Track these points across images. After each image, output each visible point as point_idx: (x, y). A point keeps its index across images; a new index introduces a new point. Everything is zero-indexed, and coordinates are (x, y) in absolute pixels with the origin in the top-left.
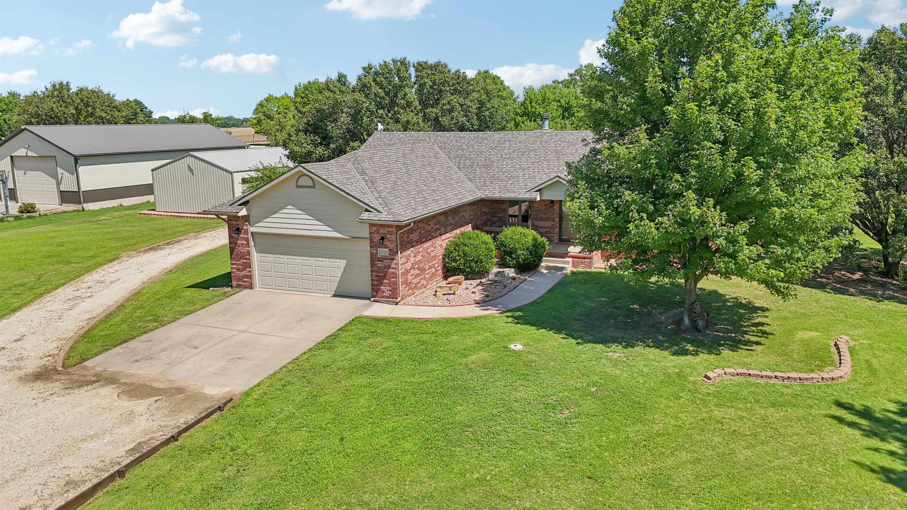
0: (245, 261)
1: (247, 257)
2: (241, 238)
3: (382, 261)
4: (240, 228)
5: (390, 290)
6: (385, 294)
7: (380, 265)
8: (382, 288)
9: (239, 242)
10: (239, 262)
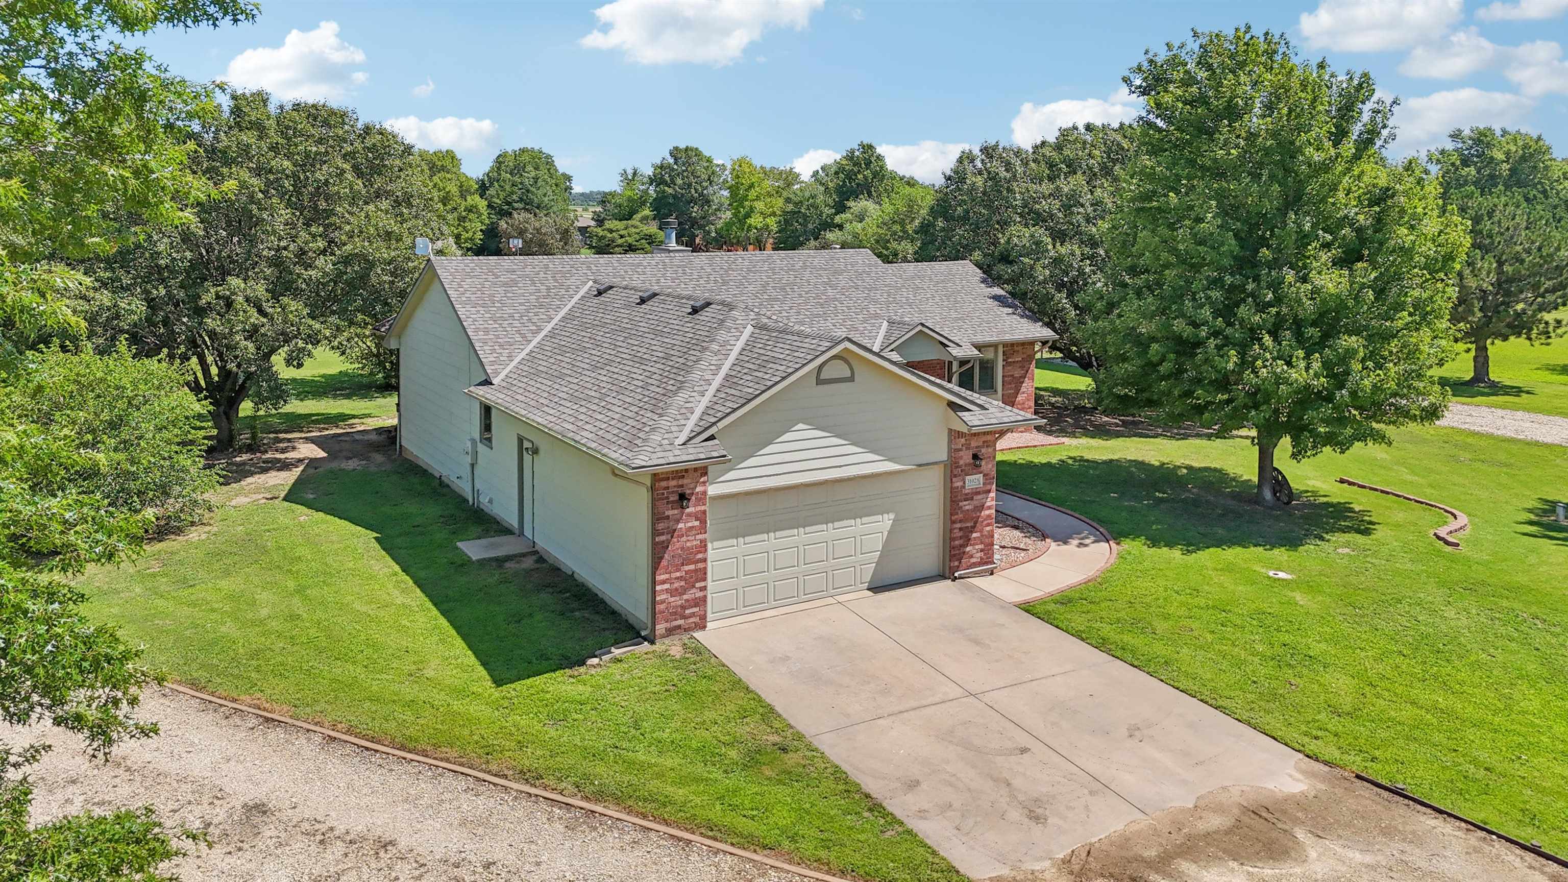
0: (692, 567)
1: (700, 556)
2: (689, 515)
3: (972, 499)
4: (688, 492)
5: (982, 550)
6: (973, 560)
7: (967, 508)
8: (968, 549)
9: (681, 525)
10: (678, 574)
